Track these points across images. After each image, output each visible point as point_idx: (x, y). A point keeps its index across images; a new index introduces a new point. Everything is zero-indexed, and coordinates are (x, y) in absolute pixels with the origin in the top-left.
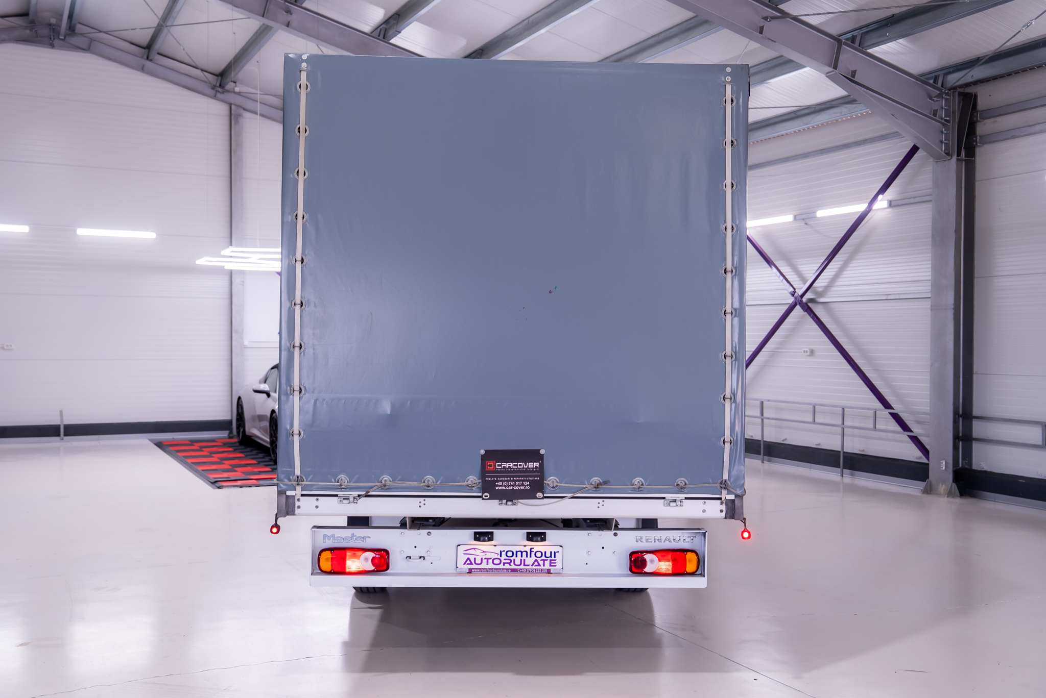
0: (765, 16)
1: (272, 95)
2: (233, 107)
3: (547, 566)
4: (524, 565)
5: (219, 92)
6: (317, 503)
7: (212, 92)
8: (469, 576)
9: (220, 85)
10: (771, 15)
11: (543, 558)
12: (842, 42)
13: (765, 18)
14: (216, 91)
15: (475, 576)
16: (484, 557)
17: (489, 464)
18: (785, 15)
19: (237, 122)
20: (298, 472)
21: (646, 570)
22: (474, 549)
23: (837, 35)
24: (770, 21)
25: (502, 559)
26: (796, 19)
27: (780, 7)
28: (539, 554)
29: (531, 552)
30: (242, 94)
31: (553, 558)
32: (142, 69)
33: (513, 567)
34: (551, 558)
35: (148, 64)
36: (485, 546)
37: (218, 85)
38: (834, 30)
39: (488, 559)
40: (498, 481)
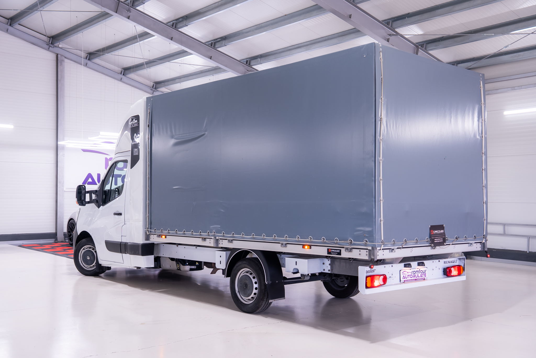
0: (389, 34)
1: (79, 50)
2: (59, 55)
3: (424, 277)
4: (419, 277)
5: (51, 46)
6: (383, 253)
7: (47, 47)
8: (404, 284)
9: (52, 43)
10: (392, 34)
11: (423, 273)
12: (419, 47)
13: (390, 35)
14: (49, 46)
15: (406, 283)
16: (408, 275)
17: (432, 231)
18: (397, 34)
19: (61, 65)
20: (382, 239)
21: (452, 274)
22: (405, 271)
23: (415, 43)
24: (392, 36)
25: (412, 275)
26: (402, 36)
27: (396, 30)
28: (422, 272)
29: (420, 271)
30: (63, 48)
31: (425, 273)
32: (7, 31)
33: (416, 278)
34: (424, 273)
35: (10, 28)
36: (407, 269)
37: (50, 42)
38: (415, 41)
39: (409, 275)
40: (435, 239)
